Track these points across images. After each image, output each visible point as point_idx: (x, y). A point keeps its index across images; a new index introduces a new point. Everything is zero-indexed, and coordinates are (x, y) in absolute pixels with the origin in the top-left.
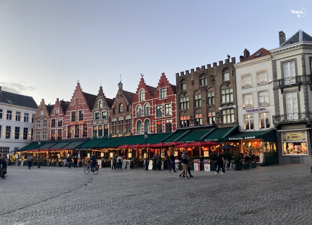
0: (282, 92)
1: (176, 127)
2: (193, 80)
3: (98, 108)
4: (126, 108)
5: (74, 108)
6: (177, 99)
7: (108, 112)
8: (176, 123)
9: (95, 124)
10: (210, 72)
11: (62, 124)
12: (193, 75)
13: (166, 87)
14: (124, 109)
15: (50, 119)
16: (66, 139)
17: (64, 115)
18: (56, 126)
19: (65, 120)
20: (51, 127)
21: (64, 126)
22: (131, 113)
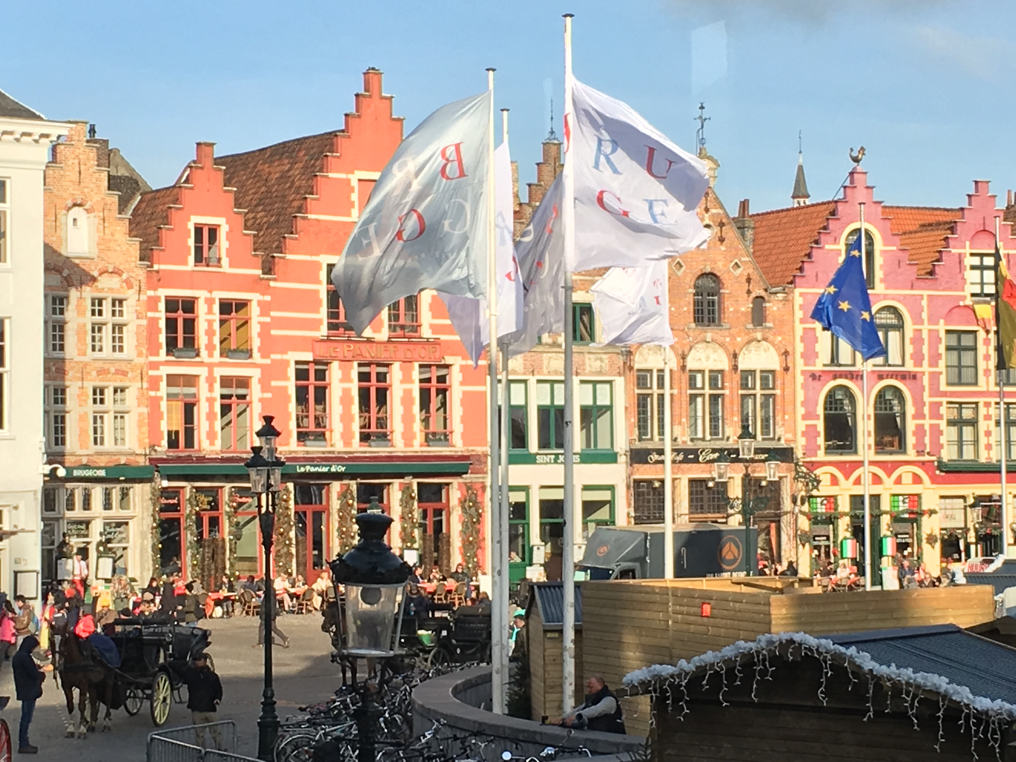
4: (746, 306)
11: (256, 342)
14: (731, 309)
15: (151, 293)
16: (291, 452)
17: (262, 279)
18: (211, 355)
19: (273, 318)
20: (163, 355)
21: (267, 361)
22: (779, 338)
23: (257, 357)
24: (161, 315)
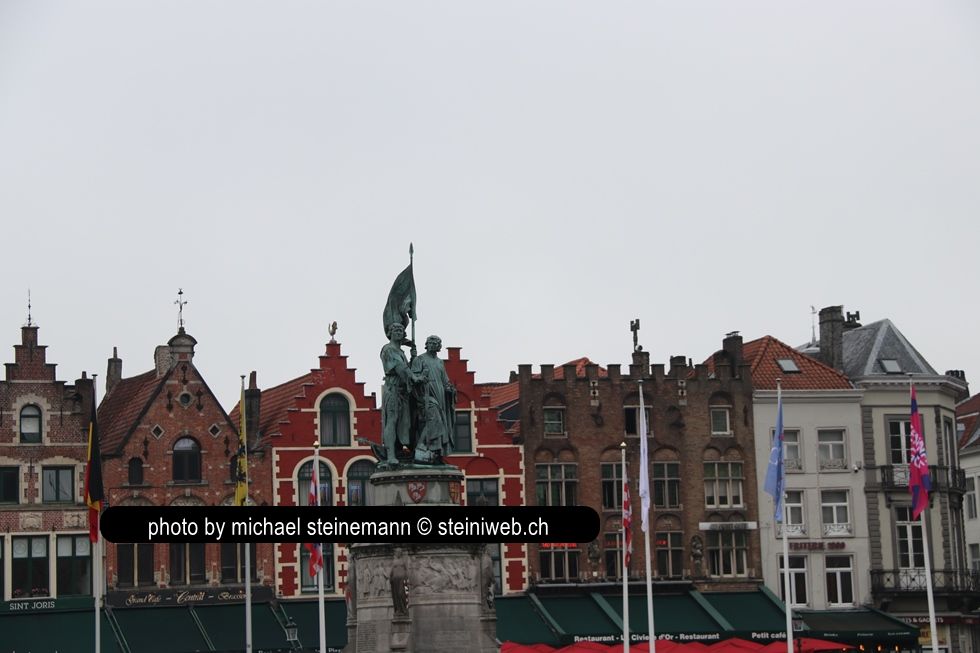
0: (889, 503)
1: (525, 575)
2: (599, 408)
4: (224, 465)
6: (525, 463)
8: (525, 561)
10: (666, 392)
12: (598, 388)
13: (473, 408)
14: (210, 467)
22: (258, 492)
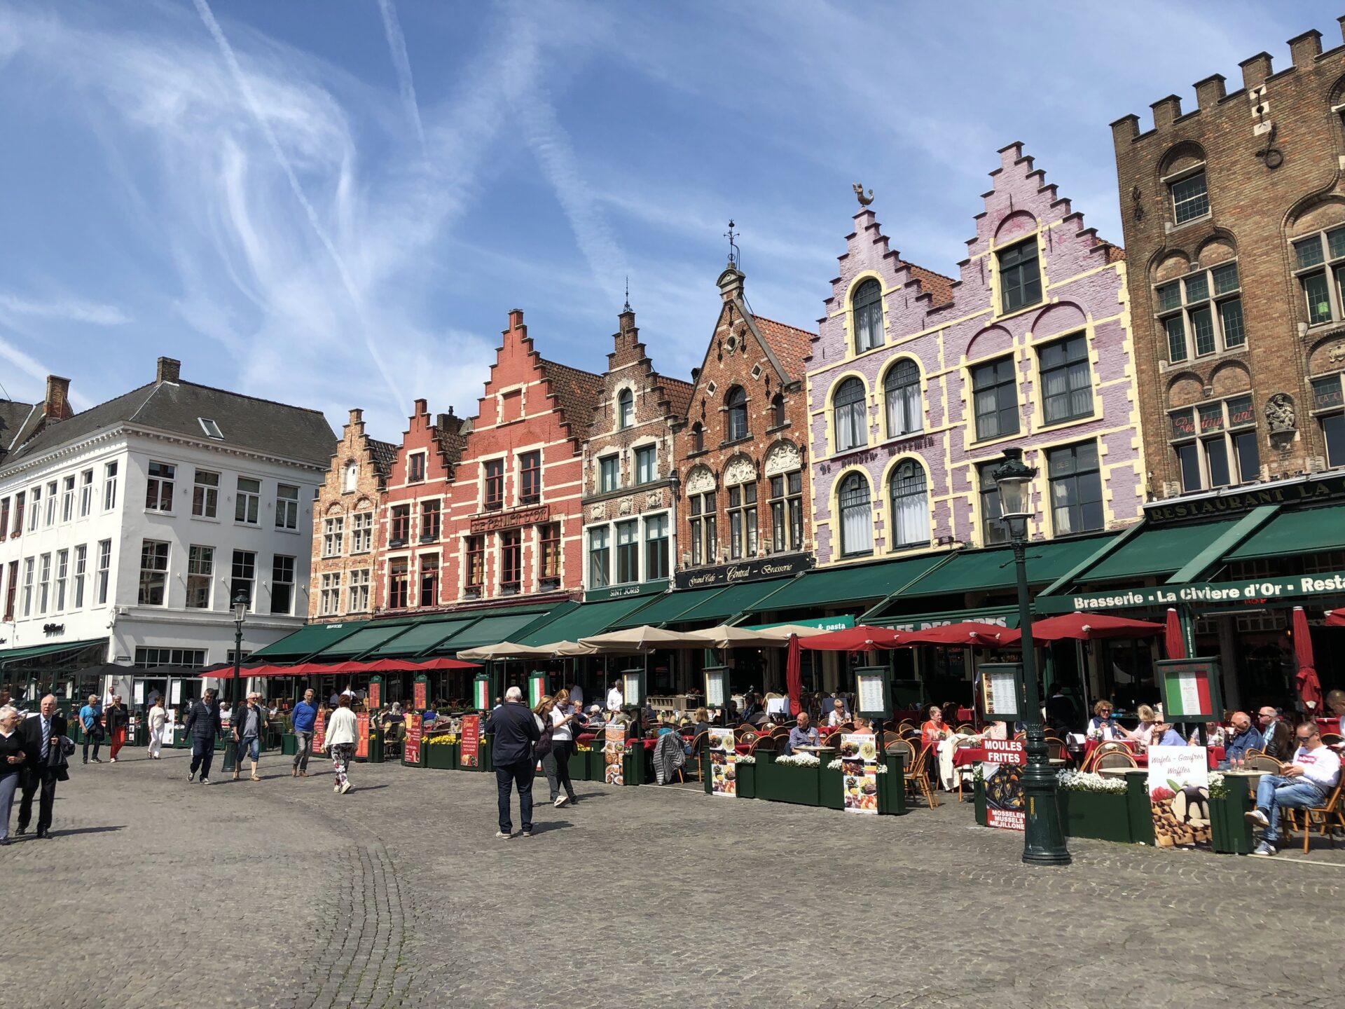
1: (1141, 489)
2: (1273, 135)
3: (616, 429)
4: (766, 409)
5: (497, 443)
6: (1129, 290)
7: (664, 442)
8: (1139, 464)
9: (597, 519)
11: (441, 527)
12: (1266, 97)
13: (1040, 230)
14: (754, 416)
15: (383, 507)
16: (459, 604)
17: (447, 483)
18: (414, 542)
19: (452, 509)
20: (387, 546)
21: (448, 540)
22: (797, 434)
23: (442, 539)
24: (389, 520)
